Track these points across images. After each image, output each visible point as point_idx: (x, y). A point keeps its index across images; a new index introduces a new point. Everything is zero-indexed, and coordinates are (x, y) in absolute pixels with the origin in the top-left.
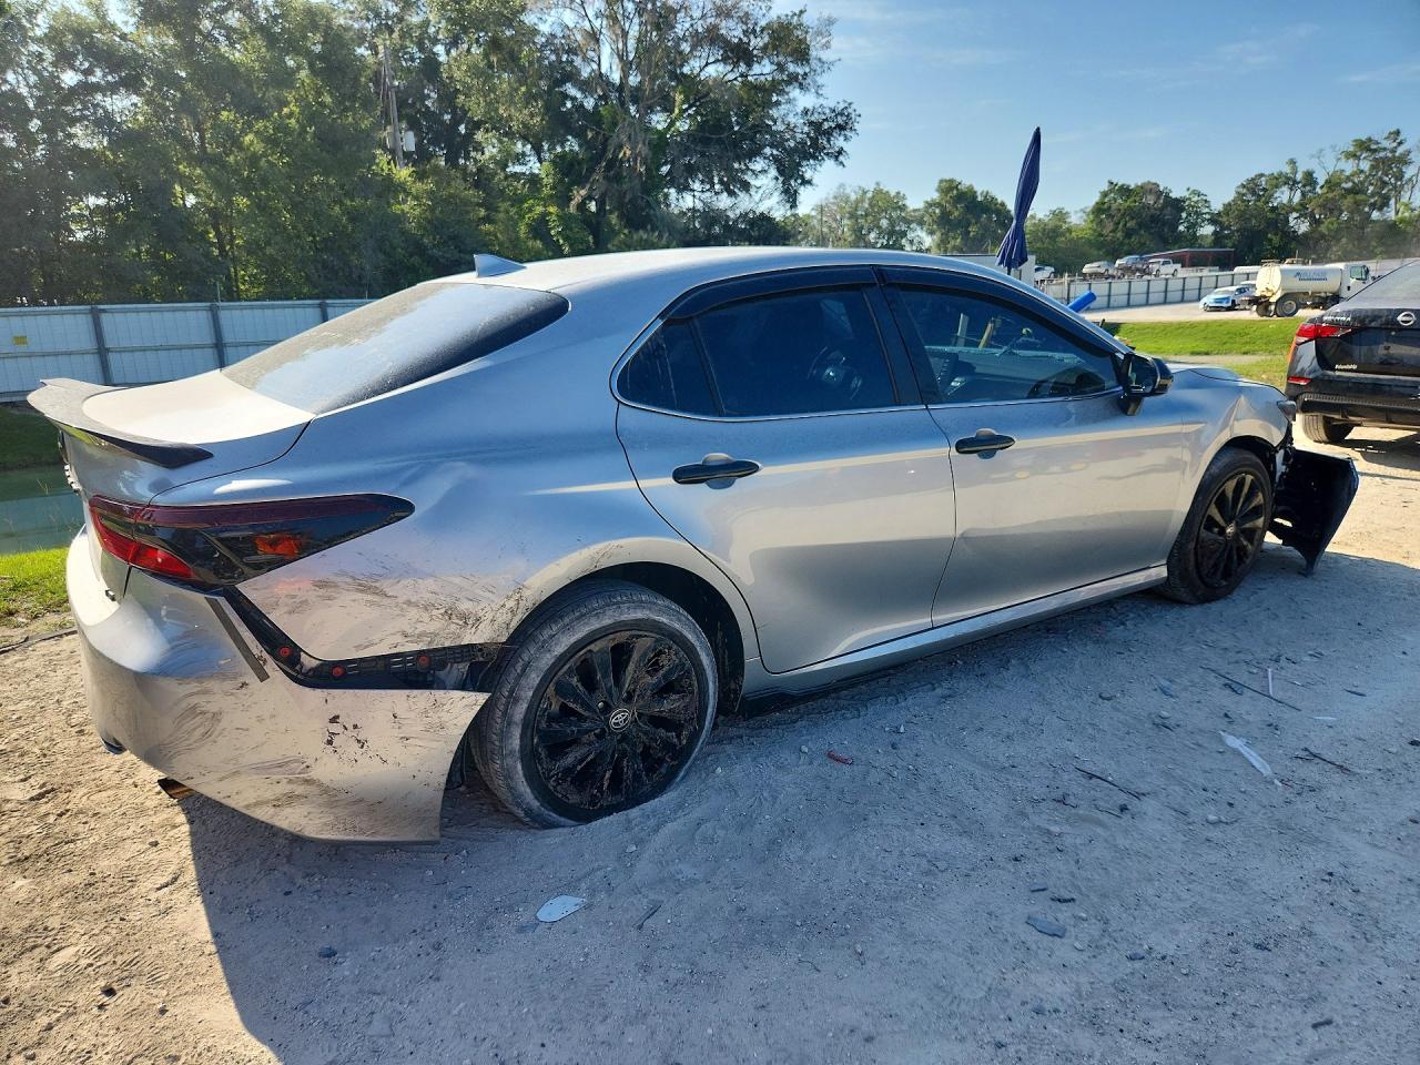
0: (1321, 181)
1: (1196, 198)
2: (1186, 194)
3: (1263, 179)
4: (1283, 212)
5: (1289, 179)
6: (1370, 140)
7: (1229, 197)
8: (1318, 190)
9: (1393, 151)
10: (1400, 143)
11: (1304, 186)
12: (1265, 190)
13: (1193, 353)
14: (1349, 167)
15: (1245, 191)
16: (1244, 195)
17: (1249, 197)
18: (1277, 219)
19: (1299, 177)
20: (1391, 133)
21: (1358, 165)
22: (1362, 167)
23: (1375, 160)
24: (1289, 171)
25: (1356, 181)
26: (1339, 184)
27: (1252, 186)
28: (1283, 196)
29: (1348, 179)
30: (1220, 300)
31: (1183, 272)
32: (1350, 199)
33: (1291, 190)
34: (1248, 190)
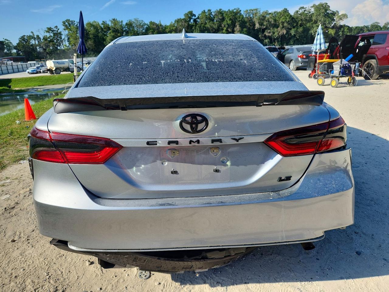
0: (42, 38)
1: (7, 42)
2: (3, 40)
3: (25, 37)
4: (35, 46)
5: (33, 37)
6: (50, 28)
7: (18, 42)
8: (42, 40)
9: (57, 31)
10: (58, 29)
11: (38, 39)
12: (27, 40)
13: (39, 86)
14: (48, 35)
15: (21, 40)
16: (21, 41)
17: (23, 42)
18: (33, 48)
19: (35, 37)
20: (55, 27)
21: (50, 34)
22: (51, 35)
23: (53, 33)
24: (32, 35)
25: (51, 38)
26: (47, 39)
27: (23, 38)
28: (33, 42)
29: (49, 38)
30: (32, 71)
31: (14, 64)
32: (51, 43)
33: (35, 40)
34: (22, 39)
